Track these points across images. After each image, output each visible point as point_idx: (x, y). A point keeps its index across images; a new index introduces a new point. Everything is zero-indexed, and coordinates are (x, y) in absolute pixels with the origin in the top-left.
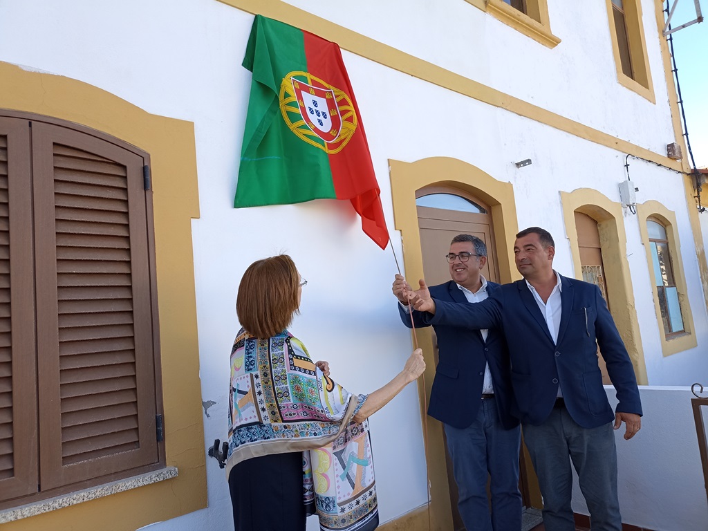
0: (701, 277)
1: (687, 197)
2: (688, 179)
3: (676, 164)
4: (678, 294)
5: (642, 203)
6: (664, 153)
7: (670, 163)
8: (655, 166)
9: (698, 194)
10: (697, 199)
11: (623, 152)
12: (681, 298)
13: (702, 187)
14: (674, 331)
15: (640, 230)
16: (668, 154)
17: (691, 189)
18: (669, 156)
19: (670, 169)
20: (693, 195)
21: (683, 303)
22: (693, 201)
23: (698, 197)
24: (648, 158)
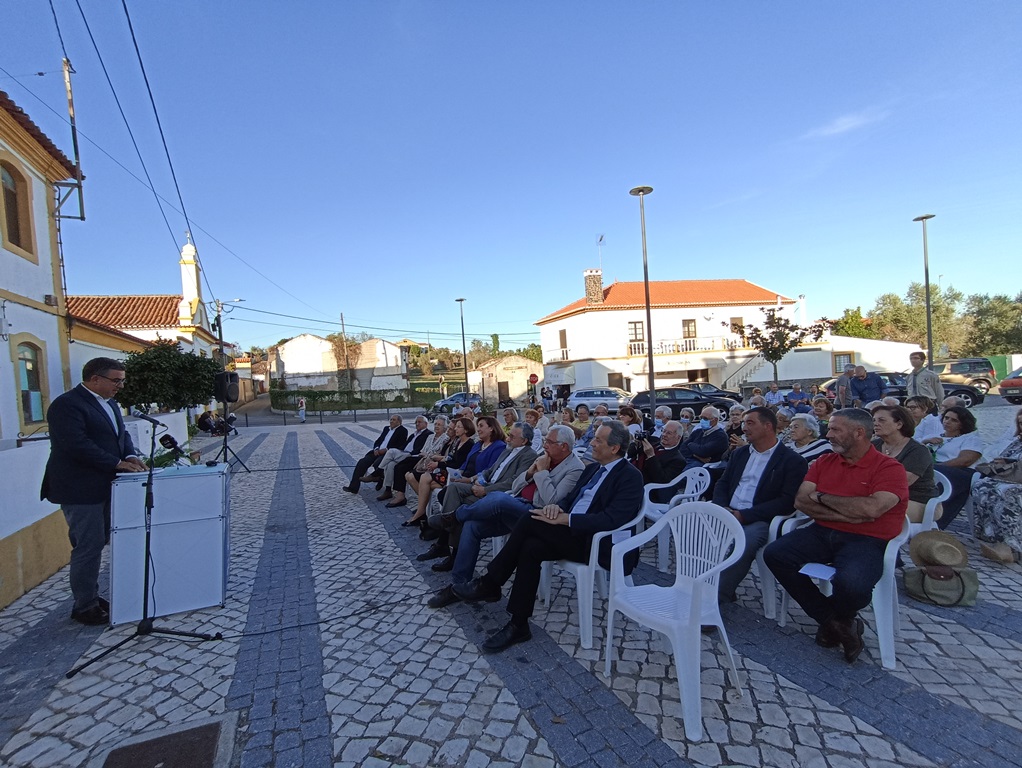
1: (59, 332)
2: (62, 320)
3: (53, 309)
4: (42, 397)
5: (15, 334)
6: (42, 301)
7: (46, 308)
8: (31, 309)
9: (69, 330)
11: (2, 297)
12: (44, 399)
13: (72, 327)
14: (33, 420)
15: (11, 352)
17: (64, 327)
18: (46, 303)
19: (46, 312)
20: (65, 331)
21: (44, 402)
22: (65, 335)
23: (69, 333)
24: (26, 303)
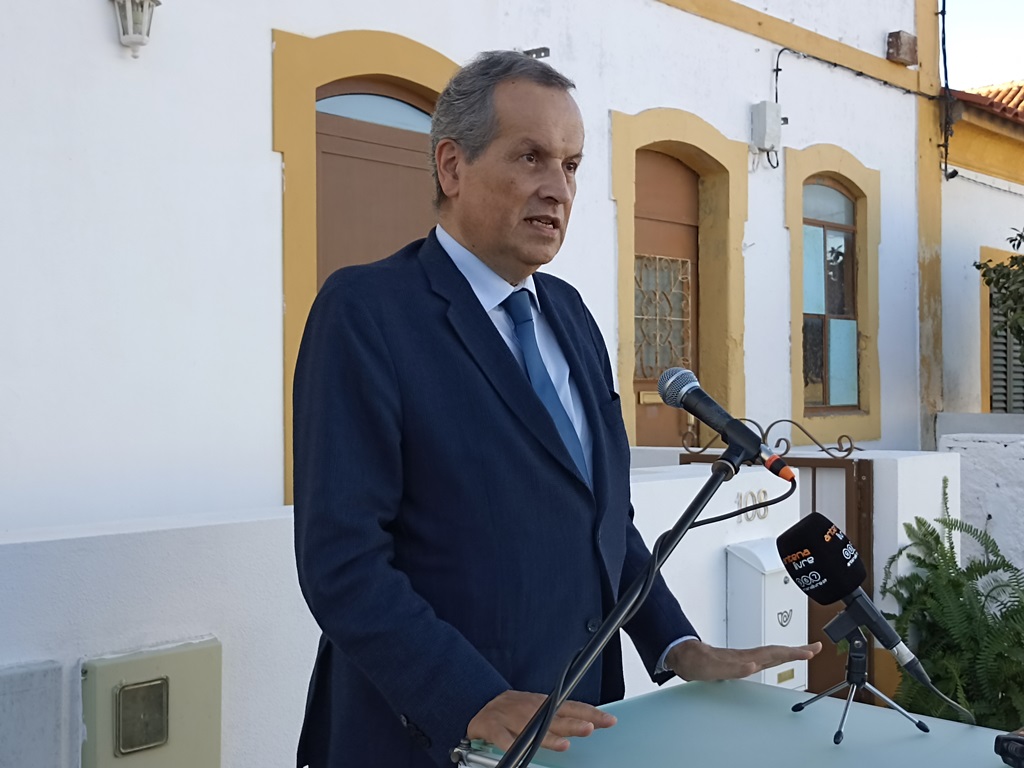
0: (921, 309)
1: (919, 144)
2: (930, 108)
3: (907, 75)
4: (859, 334)
5: (801, 148)
6: (878, 50)
7: (888, 71)
8: (848, 76)
9: (946, 140)
10: (943, 149)
11: (774, 42)
12: (863, 344)
13: (953, 127)
14: (832, 403)
15: (785, 201)
16: (888, 53)
17: (932, 129)
18: (889, 57)
19: (885, 83)
20: (935, 141)
21: (864, 353)
22: (935, 154)
23: (945, 146)
24: (833, 58)
